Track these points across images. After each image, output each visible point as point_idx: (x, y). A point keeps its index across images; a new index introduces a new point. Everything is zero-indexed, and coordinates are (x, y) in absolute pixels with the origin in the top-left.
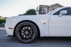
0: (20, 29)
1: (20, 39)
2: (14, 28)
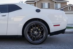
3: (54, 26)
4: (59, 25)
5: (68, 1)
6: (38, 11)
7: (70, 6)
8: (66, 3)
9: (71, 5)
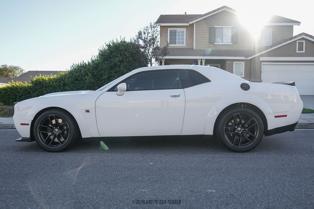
0: (44, 125)
1: (44, 144)
2: (30, 123)
3: (276, 117)
4: (286, 116)
5: (298, 23)
6: (245, 87)
7: (303, 39)
8: (292, 26)
9: (307, 35)
